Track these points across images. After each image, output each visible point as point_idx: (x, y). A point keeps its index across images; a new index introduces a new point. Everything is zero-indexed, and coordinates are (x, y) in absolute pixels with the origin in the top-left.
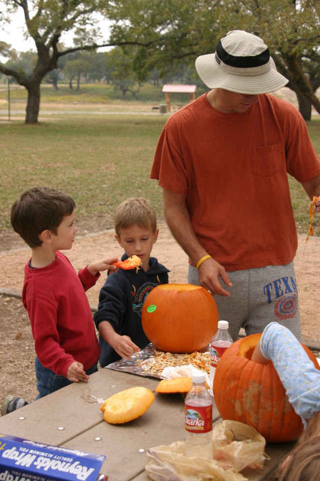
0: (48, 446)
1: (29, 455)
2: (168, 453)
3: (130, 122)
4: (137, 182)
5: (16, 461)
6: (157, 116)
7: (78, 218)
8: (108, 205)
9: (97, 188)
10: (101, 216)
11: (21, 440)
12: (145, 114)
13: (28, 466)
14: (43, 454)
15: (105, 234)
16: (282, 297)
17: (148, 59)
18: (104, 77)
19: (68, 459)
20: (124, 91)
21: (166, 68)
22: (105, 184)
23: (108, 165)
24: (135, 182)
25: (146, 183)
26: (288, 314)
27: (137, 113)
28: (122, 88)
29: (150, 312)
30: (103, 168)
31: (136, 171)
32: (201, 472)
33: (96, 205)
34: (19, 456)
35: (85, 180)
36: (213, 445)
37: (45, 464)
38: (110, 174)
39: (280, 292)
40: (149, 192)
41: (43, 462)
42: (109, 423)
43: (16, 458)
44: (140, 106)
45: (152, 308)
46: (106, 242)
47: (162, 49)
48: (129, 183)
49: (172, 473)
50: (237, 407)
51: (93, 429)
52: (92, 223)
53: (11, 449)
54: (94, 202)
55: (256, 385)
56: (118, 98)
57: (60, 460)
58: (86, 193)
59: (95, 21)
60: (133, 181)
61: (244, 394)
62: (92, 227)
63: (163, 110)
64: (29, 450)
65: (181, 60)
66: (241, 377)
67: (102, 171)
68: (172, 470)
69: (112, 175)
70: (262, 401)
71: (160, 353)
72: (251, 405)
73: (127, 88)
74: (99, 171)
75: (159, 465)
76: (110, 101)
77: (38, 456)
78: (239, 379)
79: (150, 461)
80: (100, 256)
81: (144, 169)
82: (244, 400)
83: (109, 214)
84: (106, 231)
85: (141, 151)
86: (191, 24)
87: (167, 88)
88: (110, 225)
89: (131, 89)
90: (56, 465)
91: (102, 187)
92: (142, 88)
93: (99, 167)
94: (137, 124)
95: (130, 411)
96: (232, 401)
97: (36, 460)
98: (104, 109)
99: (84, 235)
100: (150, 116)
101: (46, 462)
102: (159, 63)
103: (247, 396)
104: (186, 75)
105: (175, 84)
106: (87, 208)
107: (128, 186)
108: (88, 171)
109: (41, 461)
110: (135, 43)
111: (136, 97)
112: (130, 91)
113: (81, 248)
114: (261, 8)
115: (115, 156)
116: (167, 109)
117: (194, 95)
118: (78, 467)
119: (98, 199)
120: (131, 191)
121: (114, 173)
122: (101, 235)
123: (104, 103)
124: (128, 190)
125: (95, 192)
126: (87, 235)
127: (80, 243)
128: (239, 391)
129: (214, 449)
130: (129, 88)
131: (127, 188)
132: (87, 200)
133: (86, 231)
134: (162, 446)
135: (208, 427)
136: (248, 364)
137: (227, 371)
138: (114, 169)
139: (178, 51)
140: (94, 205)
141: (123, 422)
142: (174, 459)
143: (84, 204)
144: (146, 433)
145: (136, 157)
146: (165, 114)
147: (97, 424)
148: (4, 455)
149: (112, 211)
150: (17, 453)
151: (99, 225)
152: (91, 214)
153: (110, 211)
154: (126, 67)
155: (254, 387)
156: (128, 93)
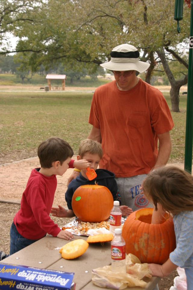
0: (42, 269)
1: (32, 274)
2: (103, 271)
3: (28, 96)
4: (37, 131)
5: (26, 278)
6: (43, 93)
7: (6, 153)
8: (22, 145)
9: (14, 135)
10: (19, 151)
11: (27, 267)
12: (36, 92)
13: (33, 280)
14: (40, 273)
15: (24, 162)
16: (138, 195)
17: (38, 59)
18: (10, 70)
19: (55, 275)
20: (23, 78)
21: (49, 65)
22: (19, 133)
23: (18, 122)
24: (36, 132)
25: (43, 132)
26: (142, 205)
27: (32, 91)
28: (21, 76)
29: (77, 200)
30: (16, 123)
31: (36, 125)
32: (122, 280)
33: (15, 145)
34: (27, 275)
35: (6, 130)
36: (126, 267)
37: (42, 278)
38: (21, 127)
39: (138, 192)
40: (45, 137)
41: (41, 277)
42: (65, 259)
43: (25, 276)
44: (32, 87)
45: (78, 198)
46: (25, 166)
47: (46, 53)
48: (33, 132)
49: (107, 281)
50: (136, 247)
51: (57, 262)
52: (15, 156)
53: (22, 272)
54: (13, 143)
55: (146, 235)
56: (19, 82)
57: (50, 276)
58: (8, 138)
59: (8, 38)
60: (35, 131)
61: (140, 240)
62: (15, 158)
63: (47, 89)
64: (33, 272)
65: (58, 60)
66: (138, 231)
67: (16, 125)
68: (107, 279)
69: (22, 127)
70: (149, 243)
71: (84, 223)
72: (143, 245)
73: (25, 76)
74: (14, 125)
75: (99, 277)
76: (14, 84)
77: (38, 275)
78: (136, 232)
79: (94, 276)
80: (23, 174)
81: (40, 124)
82: (139, 243)
83: (24, 150)
84: (24, 160)
85: (37, 113)
86: (65, 40)
87: (49, 77)
88: (26, 156)
89: (27, 77)
90: (48, 279)
91: (17, 135)
92: (33, 76)
93: (14, 123)
94: (32, 97)
95: (77, 252)
96: (133, 244)
97: (37, 277)
98: (11, 89)
99: (12, 162)
100: (39, 93)
101: (42, 277)
102: (45, 61)
103: (141, 241)
104: (59, 69)
105: (53, 74)
106: (9, 147)
107: (32, 134)
108: (7, 126)
109: (40, 277)
110: (31, 50)
111: (30, 82)
112: (27, 78)
113: (11, 170)
114: (105, 31)
115: (22, 116)
116: (49, 89)
117: (65, 80)
118: (60, 279)
119: (16, 142)
120: (34, 137)
121: (23, 126)
122: (22, 162)
123: (11, 85)
124: (32, 136)
125: (13, 137)
126: (13, 162)
127: (10, 167)
128: (137, 238)
129: (127, 269)
130: (26, 76)
131: (32, 135)
132: (9, 142)
133: (12, 160)
134: (99, 268)
135: (124, 257)
136: (141, 224)
137: (130, 228)
138: (22, 124)
139: (56, 55)
140: (14, 145)
141: (74, 258)
142: (107, 274)
143: (8, 145)
144: (86, 263)
145: (35, 117)
146: (48, 92)
147: (59, 260)
148: (19, 275)
149: (25, 148)
150: (26, 274)
151: (19, 157)
152: (13, 150)
153: (24, 149)
154: (25, 63)
155: (145, 236)
156: (25, 79)
